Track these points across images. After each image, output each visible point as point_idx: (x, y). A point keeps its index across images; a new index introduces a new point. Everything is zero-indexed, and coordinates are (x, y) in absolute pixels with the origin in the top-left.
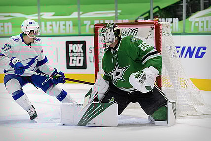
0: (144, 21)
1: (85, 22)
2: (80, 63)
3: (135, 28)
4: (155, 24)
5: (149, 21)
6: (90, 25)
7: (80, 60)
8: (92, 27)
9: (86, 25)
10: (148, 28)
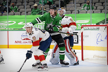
0: (102, 24)
1: (78, 25)
2: (76, 41)
3: (98, 27)
4: (107, 26)
5: (105, 24)
6: (80, 26)
7: (76, 40)
8: (81, 26)
9: (78, 26)
10: (104, 27)
